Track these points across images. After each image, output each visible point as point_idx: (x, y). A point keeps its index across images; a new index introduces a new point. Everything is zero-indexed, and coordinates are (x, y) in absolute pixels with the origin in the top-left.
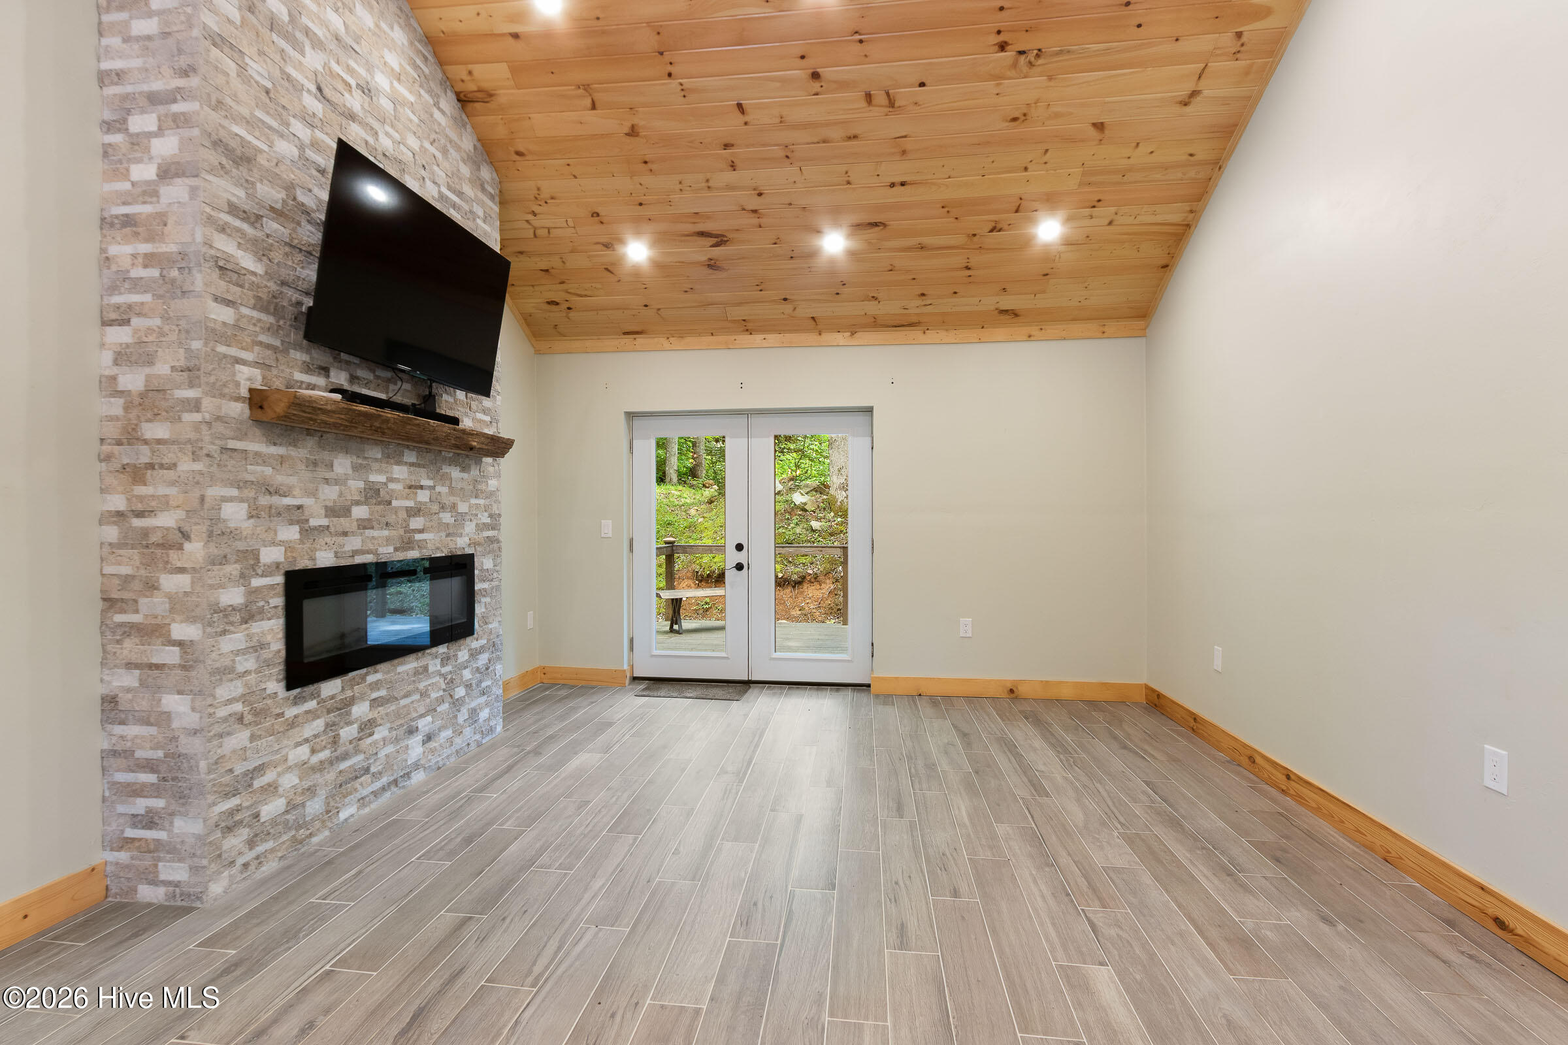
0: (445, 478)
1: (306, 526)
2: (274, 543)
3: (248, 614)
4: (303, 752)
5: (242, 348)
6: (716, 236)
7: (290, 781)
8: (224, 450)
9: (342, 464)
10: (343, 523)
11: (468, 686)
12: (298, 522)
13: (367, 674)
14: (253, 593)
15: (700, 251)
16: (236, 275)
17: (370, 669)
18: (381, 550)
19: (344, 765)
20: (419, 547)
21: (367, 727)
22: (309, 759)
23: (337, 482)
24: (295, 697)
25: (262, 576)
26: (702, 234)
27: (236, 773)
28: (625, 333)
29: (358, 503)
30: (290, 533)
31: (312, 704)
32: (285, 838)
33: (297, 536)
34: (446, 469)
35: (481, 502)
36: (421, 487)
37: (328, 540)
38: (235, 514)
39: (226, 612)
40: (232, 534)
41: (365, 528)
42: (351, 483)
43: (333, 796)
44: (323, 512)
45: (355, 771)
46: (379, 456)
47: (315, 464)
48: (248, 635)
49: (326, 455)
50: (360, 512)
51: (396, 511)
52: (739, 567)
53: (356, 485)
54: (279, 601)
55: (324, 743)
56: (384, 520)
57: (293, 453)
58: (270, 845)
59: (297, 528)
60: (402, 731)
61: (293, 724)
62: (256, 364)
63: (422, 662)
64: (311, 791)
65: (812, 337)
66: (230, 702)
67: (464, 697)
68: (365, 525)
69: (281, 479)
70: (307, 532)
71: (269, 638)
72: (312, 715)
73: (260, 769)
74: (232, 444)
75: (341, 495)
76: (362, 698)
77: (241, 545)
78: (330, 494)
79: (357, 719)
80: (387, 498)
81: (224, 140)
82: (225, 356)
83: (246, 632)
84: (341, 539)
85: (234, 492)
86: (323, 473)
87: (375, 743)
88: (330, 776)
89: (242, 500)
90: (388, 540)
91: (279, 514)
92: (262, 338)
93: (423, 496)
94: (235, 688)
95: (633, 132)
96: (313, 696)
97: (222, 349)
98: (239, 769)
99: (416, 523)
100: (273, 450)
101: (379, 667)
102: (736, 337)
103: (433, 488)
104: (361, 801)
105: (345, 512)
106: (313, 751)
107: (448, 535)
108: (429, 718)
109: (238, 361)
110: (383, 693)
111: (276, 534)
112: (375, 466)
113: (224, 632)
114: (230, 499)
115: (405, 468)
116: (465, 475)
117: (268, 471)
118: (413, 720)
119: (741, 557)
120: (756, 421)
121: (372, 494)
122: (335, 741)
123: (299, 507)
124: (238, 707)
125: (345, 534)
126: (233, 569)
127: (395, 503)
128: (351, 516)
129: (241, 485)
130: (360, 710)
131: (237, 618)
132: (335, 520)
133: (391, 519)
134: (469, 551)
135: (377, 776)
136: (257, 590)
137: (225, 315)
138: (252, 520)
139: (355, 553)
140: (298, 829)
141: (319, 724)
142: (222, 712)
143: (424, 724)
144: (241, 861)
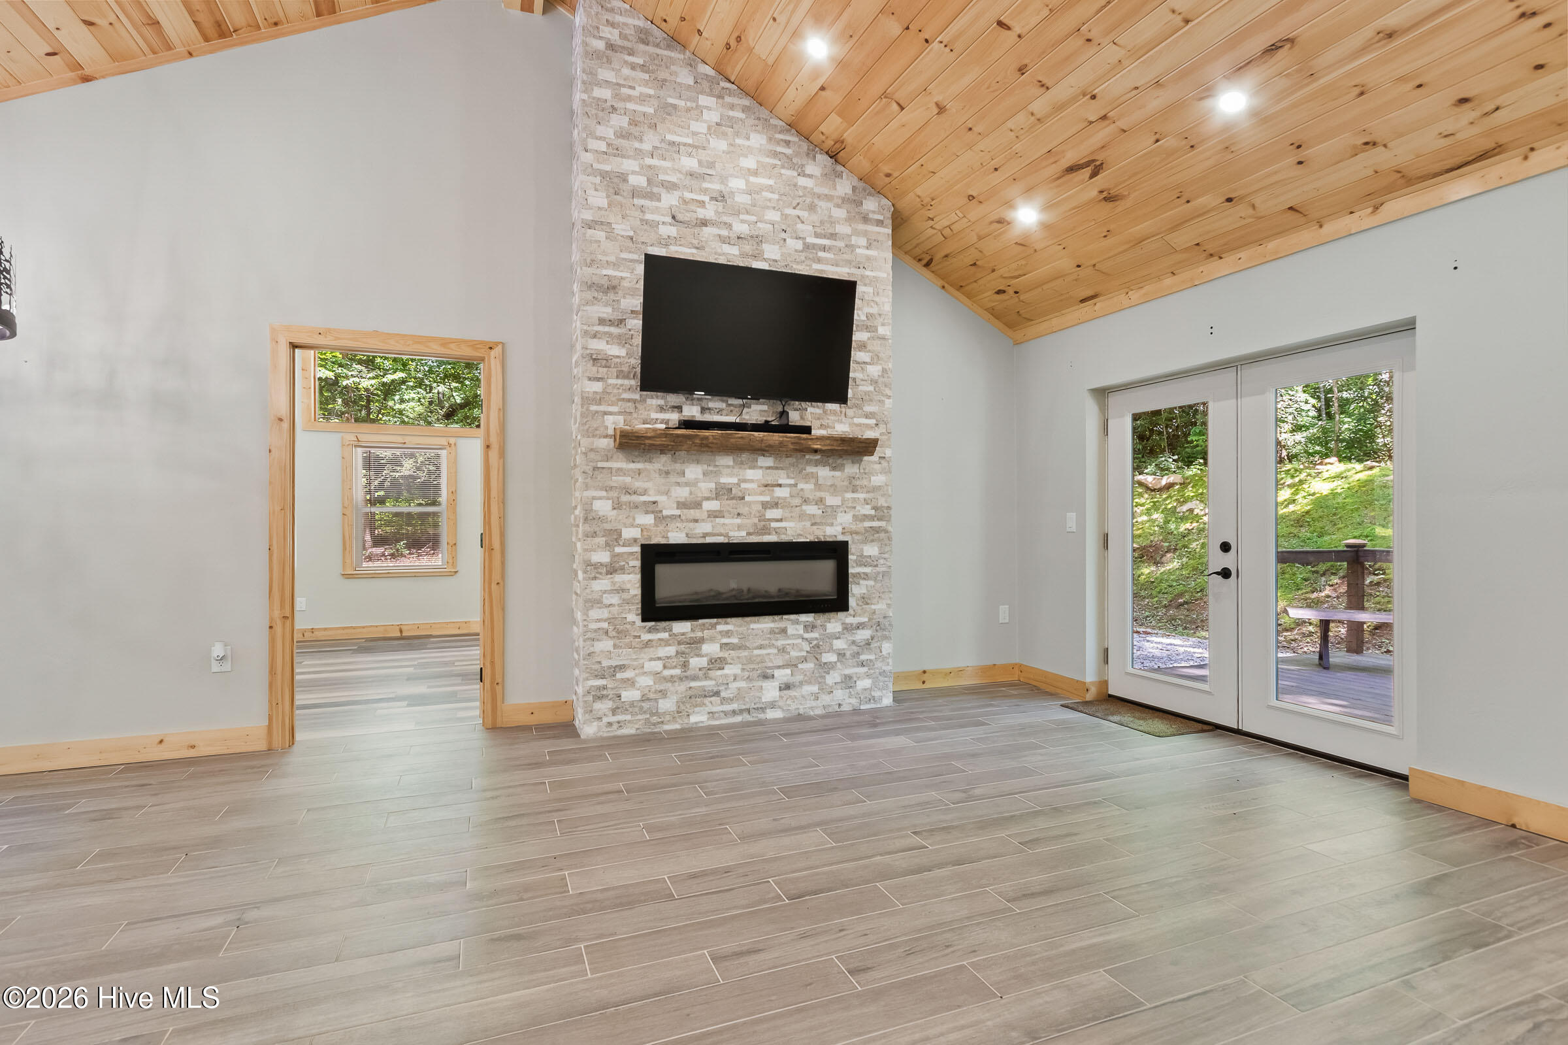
0: (807, 477)
1: (660, 515)
2: (632, 526)
3: (612, 570)
4: (658, 666)
5: (609, 405)
6: (1087, 164)
7: (646, 681)
8: (595, 468)
9: (693, 471)
10: (693, 513)
11: (841, 655)
12: (653, 512)
13: (717, 624)
14: (615, 556)
15: (1086, 189)
16: (605, 361)
17: (720, 620)
18: (731, 534)
19: (693, 684)
20: (776, 532)
21: (717, 663)
22: (661, 672)
23: (687, 484)
24: (650, 628)
25: (623, 546)
26: (1072, 169)
27: (603, 665)
28: (1083, 301)
29: (708, 499)
30: (649, 520)
31: (665, 635)
32: (640, 717)
33: (652, 521)
34: (810, 469)
35: (861, 496)
36: (780, 486)
37: (678, 525)
38: (603, 507)
39: (596, 566)
40: (601, 519)
41: (716, 517)
42: (701, 485)
43: (683, 703)
44: (675, 505)
45: (705, 691)
46: (731, 463)
47: (667, 473)
48: (612, 582)
49: (678, 466)
50: (713, 505)
51: (749, 504)
52: (1225, 573)
53: (706, 487)
54: (638, 563)
55: (674, 664)
56: (736, 512)
57: (648, 467)
58: (628, 717)
59: (652, 516)
60: (756, 674)
61: (648, 644)
62: (620, 413)
63: (782, 625)
64: (663, 693)
65: (1307, 235)
66: (599, 620)
67: (835, 662)
68: (713, 515)
69: (638, 484)
70: (661, 519)
71: (628, 586)
72: (666, 643)
73: (622, 668)
74: (600, 465)
75: (691, 493)
76: (712, 639)
77: (608, 526)
78: (682, 493)
79: (706, 655)
80: (740, 494)
81: (596, 282)
82: (597, 412)
83: (612, 580)
84: (691, 525)
85: (604, 494)
86: (673, 478)
87: (726, 676)
88: (682, 687)
89: (608, 499)
90: (739, 527)
91: (637, 507)
92: (625, 396)
93: (782, 492)
94: (605, 613)
95: (941, 109)
96: (664, 630)
97: (594, 408)
98: (605, 663)
99: (771, 514)
100: (632, 466)
101: (729, 620)
102: (1201, 269)
103: (795, 485)
104: (711, 714)
105: (698, 505)
106: (665, 667)
107: (813, 525)
108: (788, 671)
109: (605, 413)
110: (734, 640)
111: (634, 519)
112: (726, 471)
113: (595, 578)
114: (600, 498)
115: (760, 472)
116: (838, 474)
117: (628, 479)
118: (769, 668)
119: (1227, 560)
120: (1250, 373)
121: (724, 492)
122: (685, 665)
123: (655, 502)
124: (605, 625)
125: (696, 521)
126: (601, 540)
127: (747, 498)
128: (702, 508)
129: (609, 489)
130: (711, 649)
131: (604, 570)
132: (685, 510)
133: (744, 510)
134: (841, 538)
135: (724, 701)
136: (618, 555)
137: (597, 387)
138: (615, 511)
139: (705, 535)
140: (652, 714)
141: (671, 650)
142: (593, 626)
143: (783, 675)
144: (605, 720)
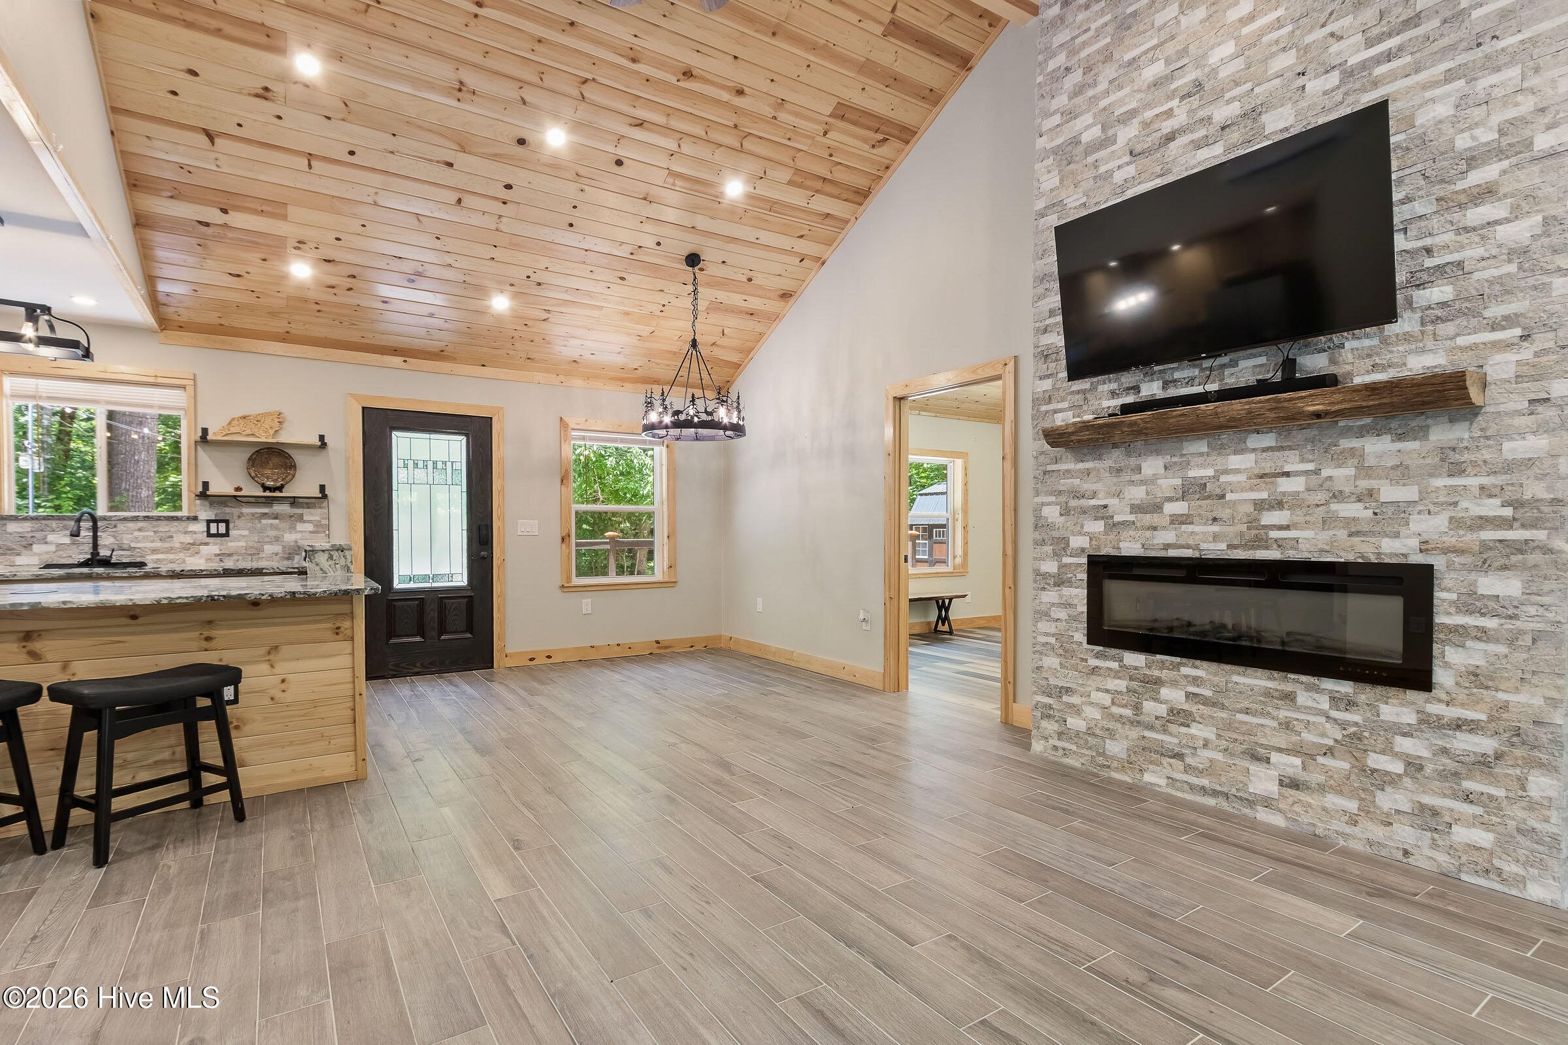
0: (1340, 459)
1: (1110, 521)
2: (1080, 534)
3: (1060, 581)
4: (1106, 699)
5: (1058, 402)
7: (1093, 713)
8: (1045, 473)
9: (1152, 465)
10: (1155, 519)
11: (1414, 766)
12: (1102, 518)
13: (1180, 664)
14: (1062, 566)
16: (1055, 355)
17: (1184, 660)
18: (1204, 546)
19: (1148, 734)
20: (1279, 546)
21: (1179, 716)
22: (1110, 707)
23: (1143, 482)
24: (1098, 652)
25: (1070, 556)
27: (1050, 683)
29: (1170, 499)
30: (1098, 527)
31: (1115, 665)
32: (1084, 751)
33: (1102, 529)
34: (1346, 443)
35: (1475, 481)
36: (1287, 474)
37: (1132, 533)
38: (1052, 513)
39: (1045, 576)
40: (1050, 526)
41: (1182, 523)
43: (1135, 753)
44: (1128, 509)
45: (1162, 747)
46: (1205, 449)
47: (1119, 471)
48: (1060, 595)
49: (1133, 461)
50: (1179, 508)
51: (1234, 503)
53: (1169, 484)
54: (1084, 576)
55: (1124, 702)
56: (1210, 515)
57: (1098, 465)
58: (1074, 748)
59: (1102, 523)
60: (1240, 748)
61: (1094, 670)
62: (1070, 408)
63: (1288, 687)
64: (1111, 733)
66: (1047, 634)
67: (1400, 776)
68: (1179, 520)
69: (1088, 486)
70: (1112, 526)
71: (1076, 601)
72: (1116, 675)
73: (1068, 690)
74: (1049, 468)
75: (1147, 493)
76: (1174, 683)
77: (1055, 534)
78: (1137, 494)
79: (1166, 702)
80: (1218, 491)
81: (1047, 273)
82: (1047, 412)
83: (1059, 592)
84: (1148, 534)
85: (1053, 499)
86: (1126, 477)
87: (1193, 737)
88: (1134, 733)
89: (1057, 504)
90: (1216, 537)
91: (1085, 512)
93: (1294, 485)
94: (1051, 628)
96: (1113, 659)
97: (1044, 408)
98: (1052, 681)
99: (1270, 518)
100: (1081, 466)
101: (1198, 662)
103: (1317, 472)
104: (1170, 780)
105: (1157, 508)
106: (1114, 703)
108: (1297, 761)
109: (1056, 411)
110: (1208, 693)
111: (1082, 527)
112: (1195, 461)
113: (1044, 589)
114: (1049, 504)
115: (1252, 456)
117: (1077, 482)
118: (1262, 746)
121: (1193, 490)
122: (1137, 708)
123: (1105, 507)
124: (1052, 640)
125: (1155, 529)
126: (1048, 549)
127: (1229, 497)
128: (1162, 512)
129: (1057, 493)
130: (1173, 695)
131: (1052, 581)
132: (1140, 515)
133: (1225, 513)
134: (1417, 559)
135: (1188, 769)
136: (1066, 565)
137: (1047, 385)
138: (1063, 517)
139: (1167, 547)
140: (1099, 754)
141: (1121, 685)
142: (1042, 639)
143: (1292, 764)
144: (1052, 742)
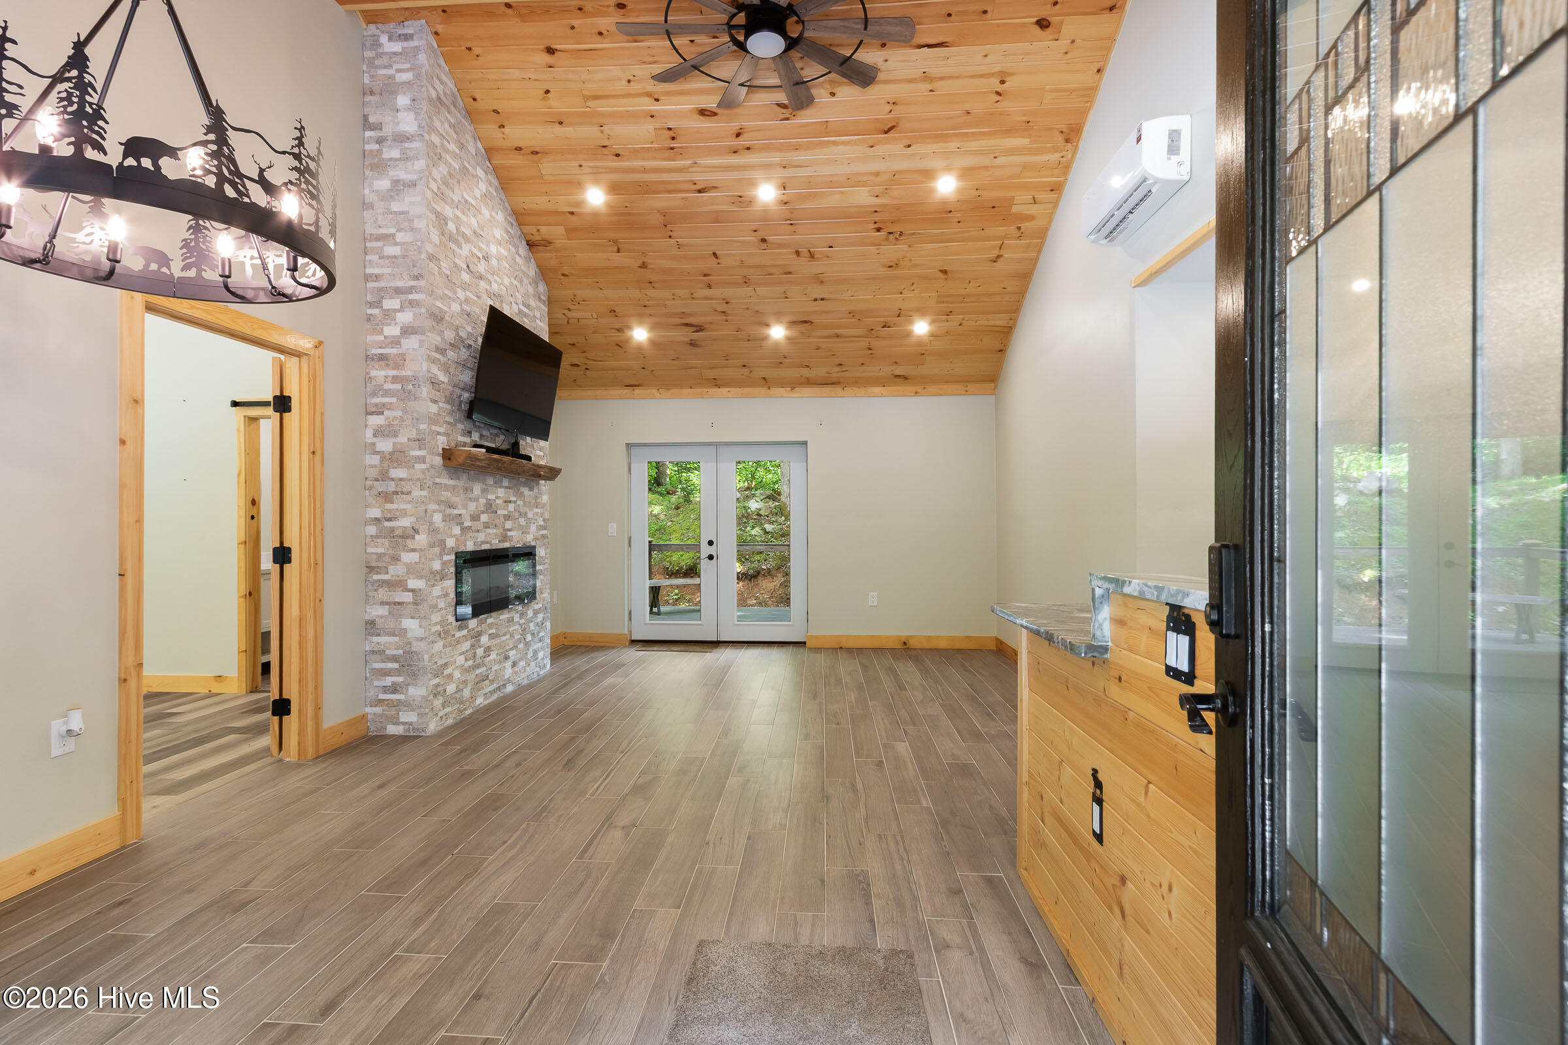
0: (522, 495)
1: (463, 526)
2: (451, 536)
3: (443, 576)
4: (462, 659)
5: (440, 426)
6: (697, 326)
7: (457, 675)
8: (434, 484)
9: (477, 489)
10: (477, 525)
11: (533, 634)
12: (460, 524)
13: (487, 618)
14: (444, 564)
15: (686, 335)
17: (488, 615)
18: (493, 542)
19: (478, 672)
20: (509, 540)
21: (488, 650)
22: (465, 664)
23: (475, 500)
24: (459, 626)
25: (447, 555)
26: (687, 325)
27: (437, 665)
28: (626, 386)
29: (483, 512)
30: (458, 531)
31: (465, 634)
32: (455, 708)
33: (460, 533)
34: (523, 489)
35: (539, 511)
36: (510, 502)
37: (471, 534)
38: (438, 519)
39: (434, 574)
40: (437, 531)
41: (486, 528)
42: (481, 500)
43: (473, 689)
44: (469, 518)
45: (483, 676)
46: (492, 483)
47: (467, 489)
48: (442, 588)
49: (470, 484)
50: (485, 518)
51: (499, 517)
52: (711, 557)
53: (483, 501)
54: (453, 569)
55: (470, 656)
56: (494, 523)
57: (458, 484)
58: (450, 710)
59: (459, 527)
60: (502, 657)
61: (458, 642)
62: (445, 434)
63: (511, 615)
64: (466, 683)
65: (764, 390)
66: (436, 624)
67: (531, 641)
68: (486, 526)
69: (454, 499)
70: (464, 530)
71: (450, 590)
72: (466, 640)
73: (447, 665)
74: (437, 480)
75: (476, 507)
76: (485, 632)
77: (440, 537)
78: (472, 507)
79: (483, 645)
80: (496, 509)
82: (434, 432)
83: (442, 586)
84: (476, 535)
85: (437, 507)
86: (469, 494)
87: (491, 661)
88: (473, 676)
89: (440, 512)
90: (496, 536)
91: (453, 519)
92: (447, 419)
93: (511, 507)
94: (438, 617)
95: (644, 266)
96: (466, 627)
97: (434, 428)
98: (439, 663)
99: (508, 525)
100: (451, 482)
101: (492, 614)
102: (706, 390)
103: (516, 502)
104: (485, 696)
105: (478, 518)
106: (466, 660)
107: (523, 533)
108: (515, 652)
109: (439, 434)
110: (493, 631)
111: (452, 531)
112: (490, 489)
113: (434, 585)
114: (436, 511)
115: (503, 490)
116: (531, 493)
117: (449, 494)
118: (507, 651)
119: (712, 550)
120: (722, 449)
121: (489, 507)
122: (474, 656)
123: (460, 515)
124: (439, 628)
125: (478, 531)
126: (437, 550)
127: (499, 512)
128: (480, 520)
129: (439, 502)
130: (485, 639)
131: (438, 578)
132: (474, 523)
133: (497, 522)
134: (533, 544)
135: (492, 682)
136: (446, 562)
137: (434, 409)
138: (444, 523)
139: (483, 543)
140: (460, 704)
141: (468, 644)
142: (433, 630)
143: (512, 655)
144: (439, 715)
